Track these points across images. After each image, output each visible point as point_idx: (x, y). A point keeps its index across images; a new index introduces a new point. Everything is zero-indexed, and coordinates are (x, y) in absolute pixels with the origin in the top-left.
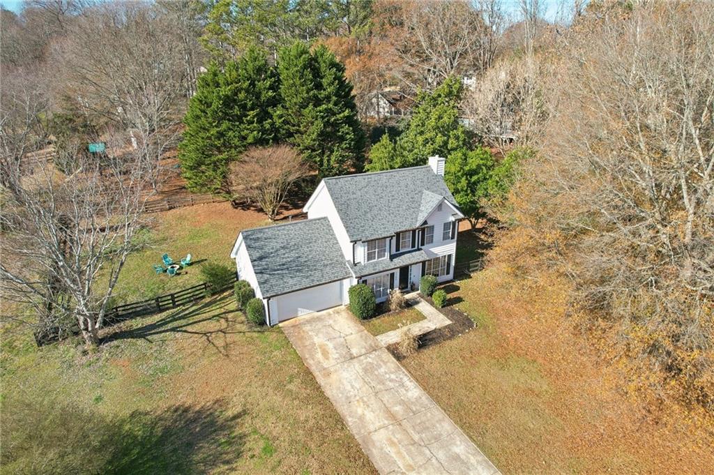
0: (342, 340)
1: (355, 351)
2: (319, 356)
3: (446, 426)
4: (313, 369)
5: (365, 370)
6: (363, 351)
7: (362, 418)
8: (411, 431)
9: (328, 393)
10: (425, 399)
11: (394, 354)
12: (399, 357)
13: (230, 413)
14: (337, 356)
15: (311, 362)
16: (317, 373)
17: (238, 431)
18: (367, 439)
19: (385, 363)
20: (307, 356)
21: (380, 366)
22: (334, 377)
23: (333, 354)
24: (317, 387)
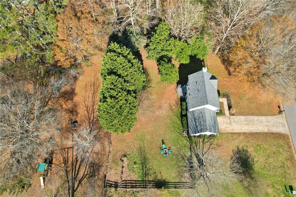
0: (224, 122)
1: (229, 122)
2: (228, 129)
4: (231, 132)
7: (246, 129)
12: (233, 115)
13: (237, 149)
17: (241, 149)
19: (234, 118)
23: (229, 126)
24: (236, 133)
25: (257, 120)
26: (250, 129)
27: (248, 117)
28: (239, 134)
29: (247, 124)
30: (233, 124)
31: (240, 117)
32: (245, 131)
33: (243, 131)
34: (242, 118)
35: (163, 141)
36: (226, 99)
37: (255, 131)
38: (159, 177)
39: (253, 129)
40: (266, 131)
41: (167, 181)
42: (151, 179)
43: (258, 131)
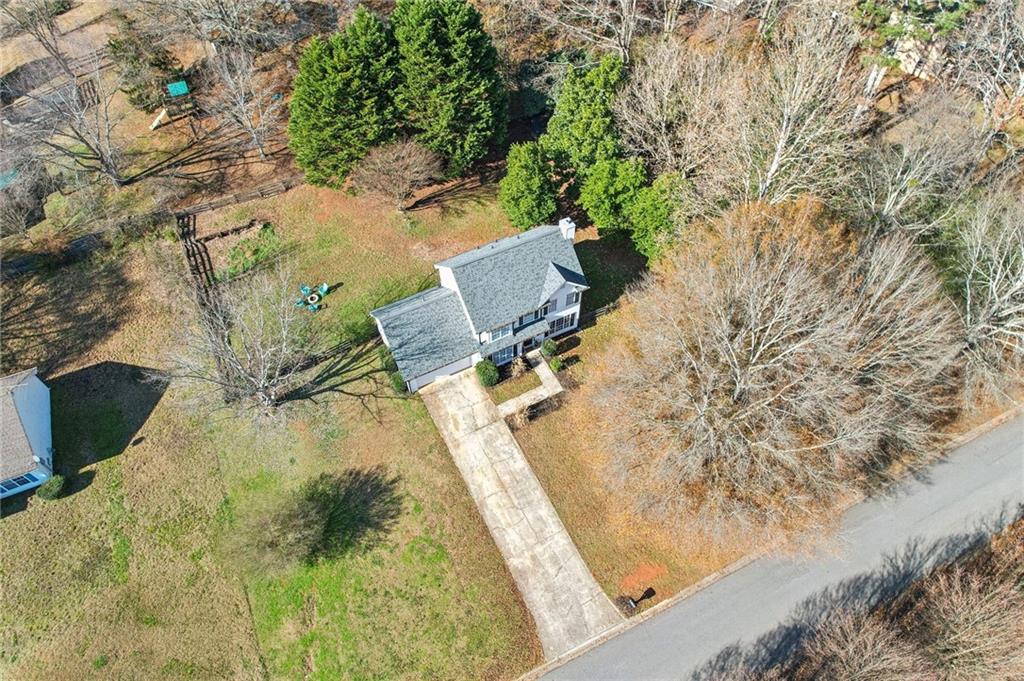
0: (470, 409)
1: (480, 423)
2: (451, 427)
3: (538, 494)
4: (447, 440)
5: (486, 442)
6: (486, 422)
7: (480, 486)
8: (513, 497)
9: (458, 464)
10: (527, 470)
11: (509, 426)
12: (513, 429)
13: (389, 478)
14: (465, 427)
15: (445, 433)
16: (450, 445)
17: (397, 493)
18: (483, 504)
19: (502, 435)
20: (442, 427)
21: (497, 437)
22: (462, 448)
23: (462, 425)
24: (450, 458)
25: (540, 519)
26: (491, 502)
27: (533, 482)
28: (451, 468)
29: (502, 484)
30: (479, 437)
31: (518, 456)
32: (472, 488)
33: (468, 478)
34: (520, 463)
35: (340, 284)
36: (560, 389)
37: (489, 522)
38: (235, 311)
39: (495, 510)
40: (514, 563)
43: (496, 534)
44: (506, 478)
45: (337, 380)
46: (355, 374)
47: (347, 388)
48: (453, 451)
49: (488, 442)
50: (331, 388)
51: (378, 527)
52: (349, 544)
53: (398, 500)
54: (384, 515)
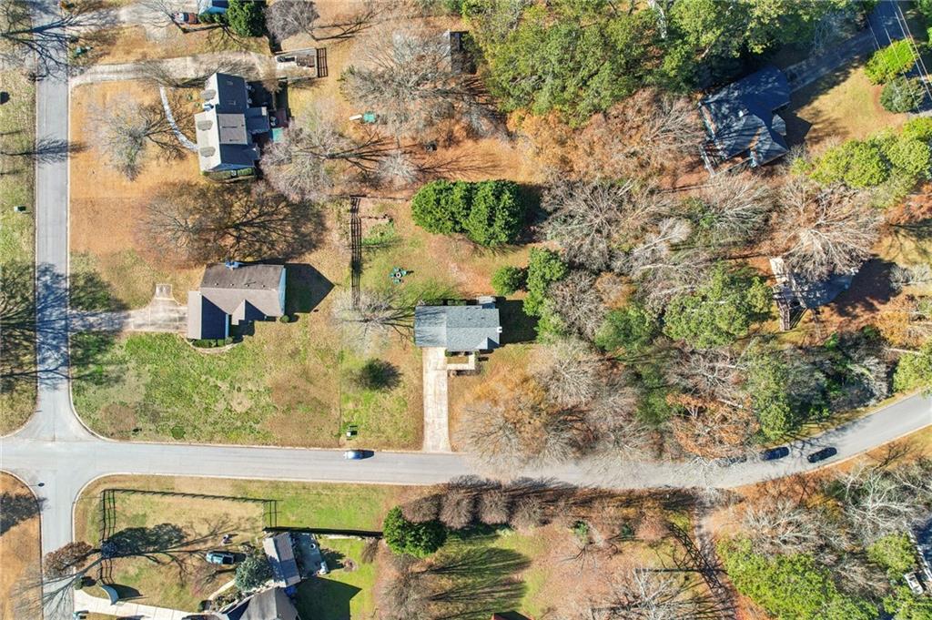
0: (437, 360)
1: (438, 367)
2: (428, 364)
3: (445, 402)
4: (424, 368)
6: (441, 368)
7: (428, 390)
8: (437, 399)
9: (424, 379)
10: (446, 393)
11: (448, 374)
15: (425, 365)
16: (424, 371)
17: (400, 379)
18: (426, 396)
19: (444, 376)
20: (425, 363)
21: (441, 376)
22: (428, 374)
23: (432, 366)
24: (422, 375)
25: (442, 411)
26: (429, 397)
27: (446, 397)
28: (421, 379)
29: (435, 392)
30: (435, 373)
31: (446, 386)
32: (425, 390)
33: (425, 385)
34: (445, 389)
35: (412, 272)
36: (474, 368)
37: (425, 404)
38: (365, 265)
39: (429, 401)
40: (426, 419)
41: (362, 276)
42: (363, 255)
43: (425, 408)
44: (437, 392)
45: (395, 322)
46: (402, 323)
47: (398, 328)
48: (424, 373)
49: (438, 376)
50: (392, 325)
51: (389, 387)
52: (378, 388)
53: (399, 382)
54: (393, 384)
